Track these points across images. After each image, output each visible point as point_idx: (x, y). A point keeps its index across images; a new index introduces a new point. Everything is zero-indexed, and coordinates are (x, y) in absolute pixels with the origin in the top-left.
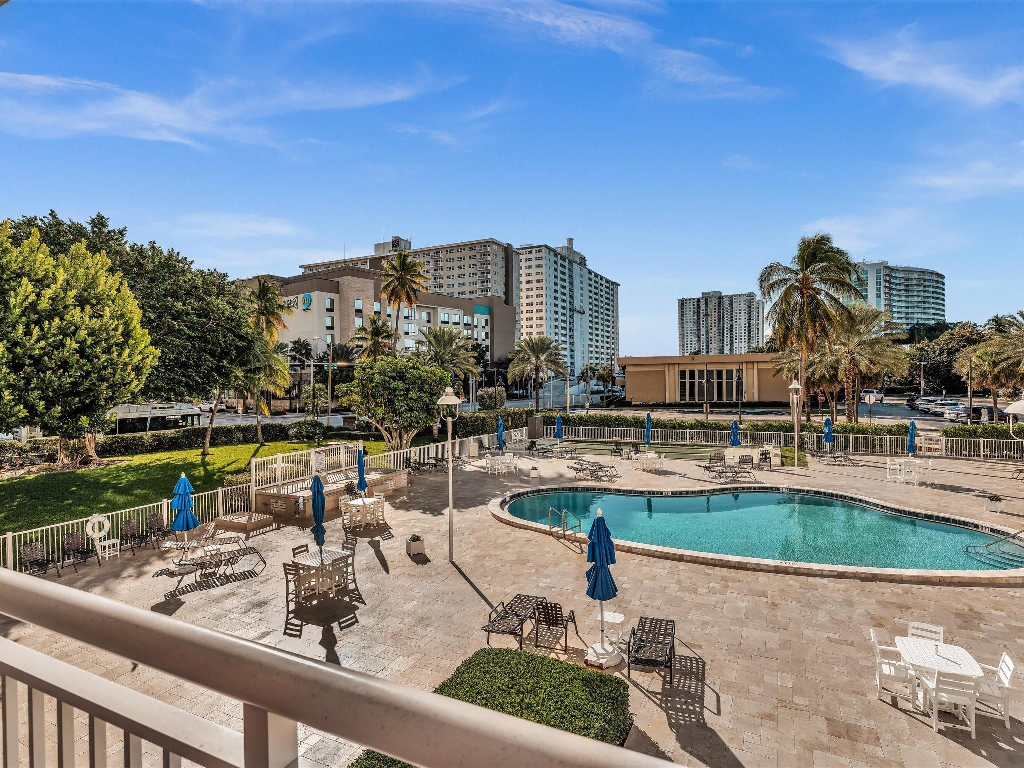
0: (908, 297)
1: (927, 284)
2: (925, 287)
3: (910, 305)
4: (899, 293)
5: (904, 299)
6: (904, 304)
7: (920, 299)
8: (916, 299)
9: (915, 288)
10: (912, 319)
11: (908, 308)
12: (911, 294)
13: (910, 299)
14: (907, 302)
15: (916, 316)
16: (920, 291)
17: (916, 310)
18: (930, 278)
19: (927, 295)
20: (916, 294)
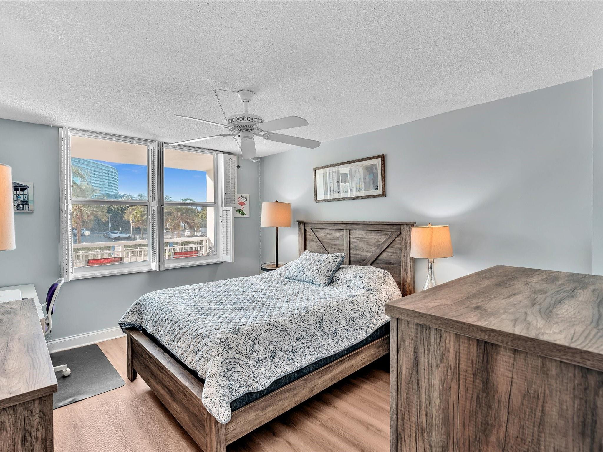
0: (100, 178)
1: (110, 173)
2: (109, 174)
3: (101, 183)
4: (95, 176)
5: (98, 179)
6: (98, 182)
7: (106, 181)
8: (104, 180)
9: (104, 174)
10: (102, 191)
11: (100, 184)
12: (101, 177)
13: (101, 180)
14: (100, 181)
15: (104, 189)
16: (107, 176)
17: (104, 186)
18: (111, 170)
19: (110, 179)
20: (104, 177)
